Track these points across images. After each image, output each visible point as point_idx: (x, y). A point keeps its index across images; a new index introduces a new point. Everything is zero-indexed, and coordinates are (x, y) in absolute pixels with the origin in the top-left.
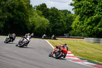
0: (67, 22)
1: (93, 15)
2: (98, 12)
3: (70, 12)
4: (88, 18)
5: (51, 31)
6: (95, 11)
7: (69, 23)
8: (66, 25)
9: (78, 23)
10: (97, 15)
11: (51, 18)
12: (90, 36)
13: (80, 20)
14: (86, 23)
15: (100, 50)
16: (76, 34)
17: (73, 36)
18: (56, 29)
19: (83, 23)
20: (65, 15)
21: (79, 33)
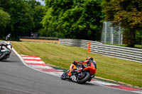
0: (35, 16)
1: (71, 8)
2: (78, 3)
3: (39, 4)
4: (65, 11)
5: (13, 30)
6: (74, 2)
7: (38, 18)
8: (34, 21)
9: (50, 19)
10: (76, 8)
11: (13, 11)
12: (67, 37)
13: (53, 14)
14: (61, 18)
15: (80, 55)
16: (47, 33)
17: (43, 36)
18: (20, 27)
19: (57, 18)
20: (33, 7)
21: (52, 32)
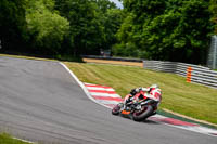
0: (107, 25)
1: (162, 13)
2: (174, 7)
3: (113, 5)
4: (152, 18)
5: (72, 45)
6: (168, 4)
7: (111, 28)
8: (106, 31)
9: (130, 29)
10: (170, 14)
11: (74, 17)
12: (156, 57)
13: (135, 21)
14: (146, 29)
16: (125, 51)
17: (119, 54)
18: (83, 41)
19: (141, 28)
20: (104, 10)
